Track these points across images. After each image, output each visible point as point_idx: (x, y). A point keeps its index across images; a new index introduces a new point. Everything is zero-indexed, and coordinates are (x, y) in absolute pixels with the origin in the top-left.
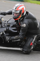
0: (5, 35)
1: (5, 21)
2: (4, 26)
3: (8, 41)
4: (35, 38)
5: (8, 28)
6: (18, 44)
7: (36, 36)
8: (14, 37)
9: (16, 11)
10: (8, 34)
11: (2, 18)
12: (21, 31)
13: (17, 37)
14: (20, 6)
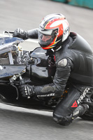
0: (23, 82)
1: (25, 52)
2: (22, 61)
3: (28, 96)
4: (84, 94)
5: (29, 68)
6: (49, 104)
7: (87, 90)
8: (41, 87)
9: (45, 30)
10: (29, 81)
11: (17, 45)
12: (56, 74)
13: (48, 89)
14: (55, 20)
